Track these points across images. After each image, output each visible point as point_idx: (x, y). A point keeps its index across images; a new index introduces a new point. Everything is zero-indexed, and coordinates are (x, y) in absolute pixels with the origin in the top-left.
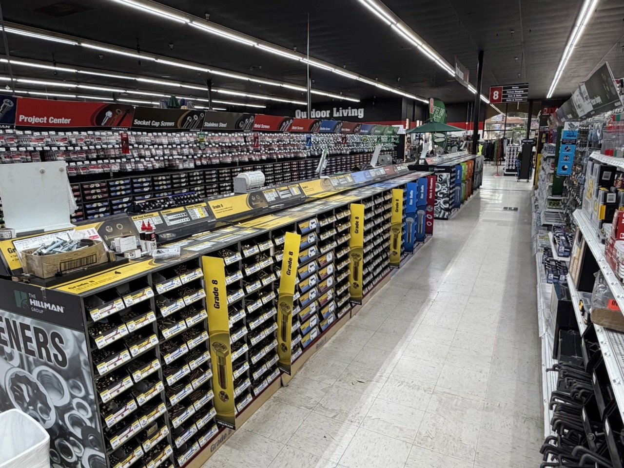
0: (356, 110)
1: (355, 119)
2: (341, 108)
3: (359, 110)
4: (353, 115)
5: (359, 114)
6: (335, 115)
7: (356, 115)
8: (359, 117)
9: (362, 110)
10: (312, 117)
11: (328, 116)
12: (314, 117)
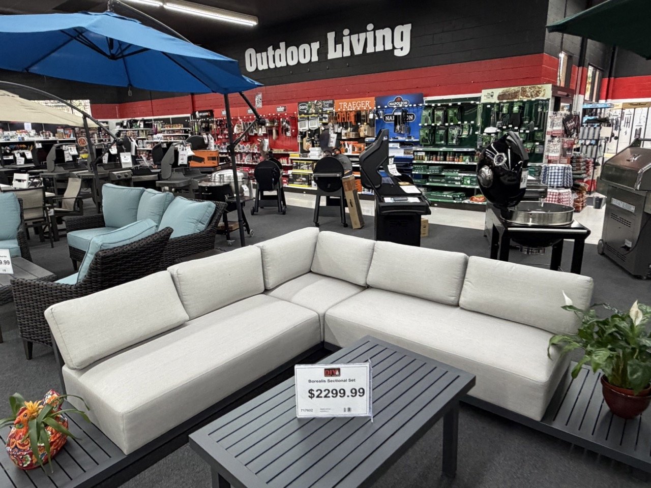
0: (387, 32)
1: (386, 59)
2: (346, 32)
3: (398, 29)
4: (379, 48)
5: (398, 44)
6: (332, 55)
7: (389, 47)
8: (398, 53)
9: (407, 29)
10: (279, 65)
11: (315, 58)
12: (283, 64)
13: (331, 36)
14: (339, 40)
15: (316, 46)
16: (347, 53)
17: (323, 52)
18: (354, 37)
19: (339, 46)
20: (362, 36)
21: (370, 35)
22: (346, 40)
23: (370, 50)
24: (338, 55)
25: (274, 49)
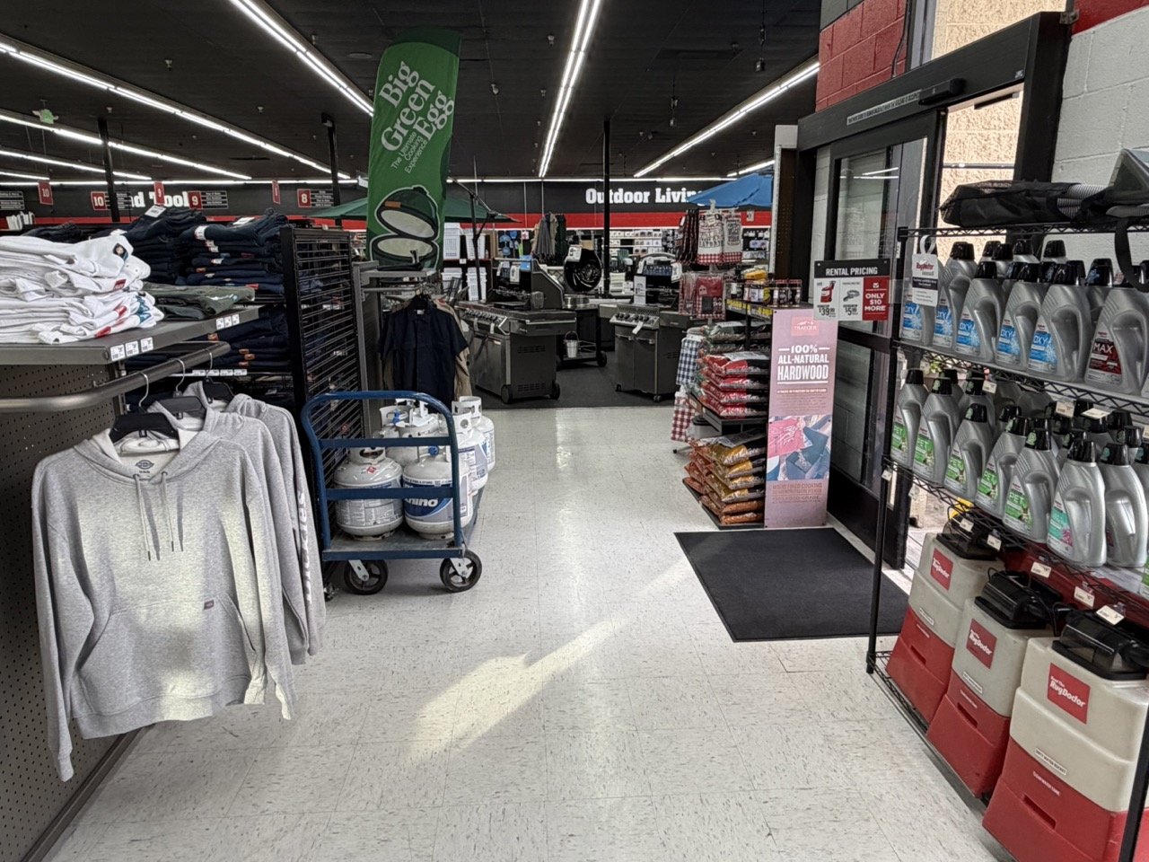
6: (658, 200)
10: (617, 201)
11: (646, 201)
12: (621, 201)
13: (658, 191)
14: (663, 193)
15: (647, 194)
16: (669, 201)
17: (652, 197)
18: (674, 193)
19: (664, 197)
20: (679, 193)
21: (684, 194)
22: (668, 194)
23: (684, 200)
24: (663, 200)
25: (614, 192)
